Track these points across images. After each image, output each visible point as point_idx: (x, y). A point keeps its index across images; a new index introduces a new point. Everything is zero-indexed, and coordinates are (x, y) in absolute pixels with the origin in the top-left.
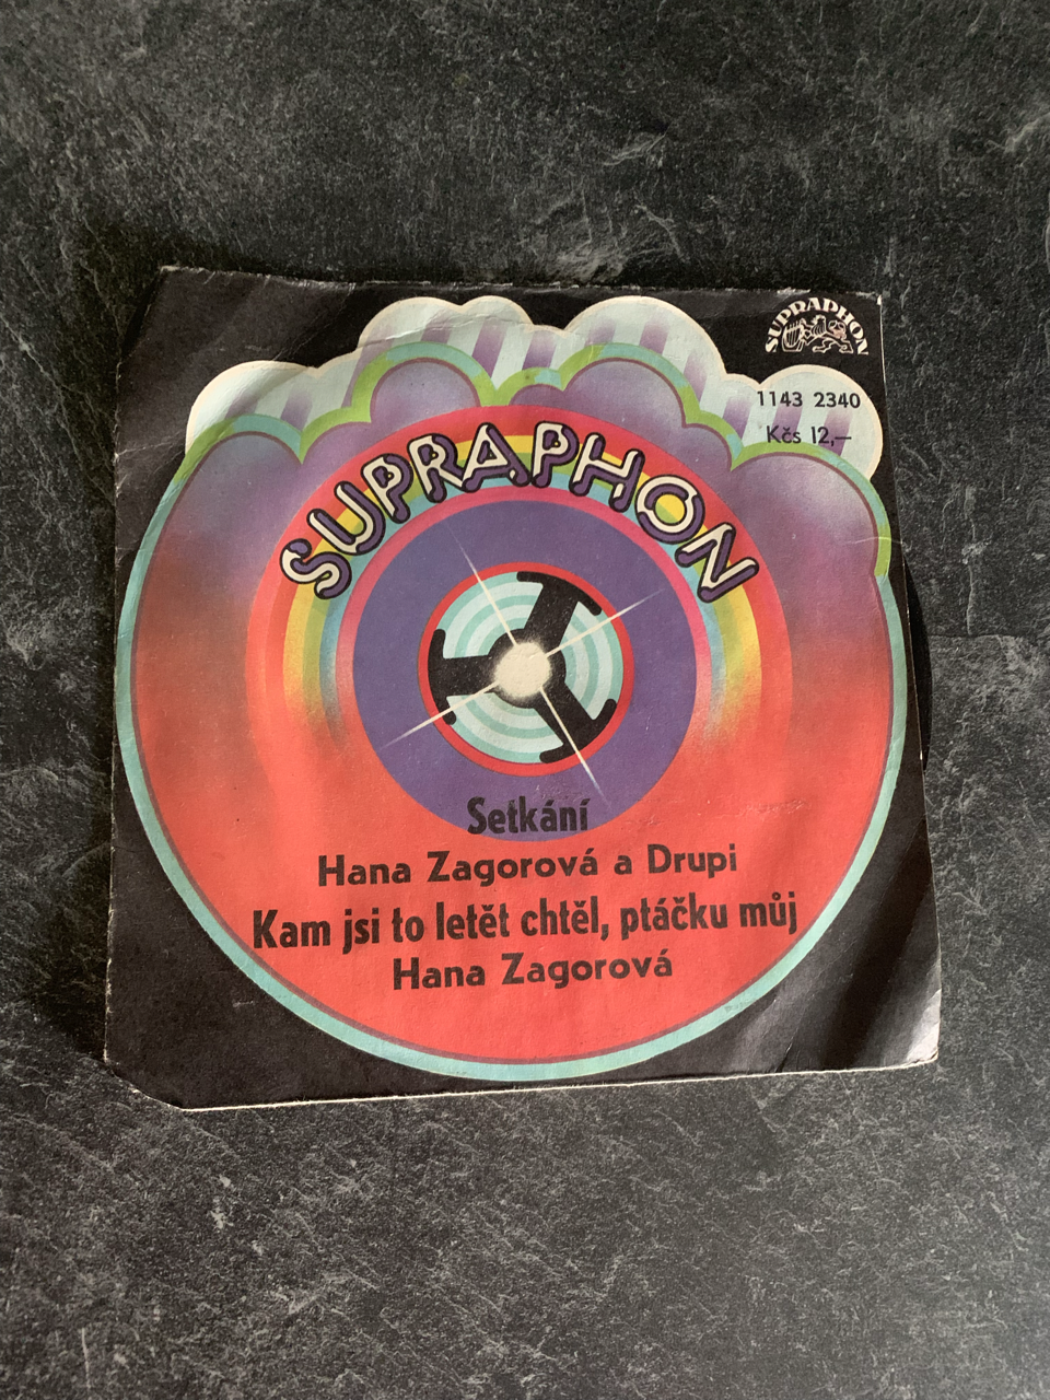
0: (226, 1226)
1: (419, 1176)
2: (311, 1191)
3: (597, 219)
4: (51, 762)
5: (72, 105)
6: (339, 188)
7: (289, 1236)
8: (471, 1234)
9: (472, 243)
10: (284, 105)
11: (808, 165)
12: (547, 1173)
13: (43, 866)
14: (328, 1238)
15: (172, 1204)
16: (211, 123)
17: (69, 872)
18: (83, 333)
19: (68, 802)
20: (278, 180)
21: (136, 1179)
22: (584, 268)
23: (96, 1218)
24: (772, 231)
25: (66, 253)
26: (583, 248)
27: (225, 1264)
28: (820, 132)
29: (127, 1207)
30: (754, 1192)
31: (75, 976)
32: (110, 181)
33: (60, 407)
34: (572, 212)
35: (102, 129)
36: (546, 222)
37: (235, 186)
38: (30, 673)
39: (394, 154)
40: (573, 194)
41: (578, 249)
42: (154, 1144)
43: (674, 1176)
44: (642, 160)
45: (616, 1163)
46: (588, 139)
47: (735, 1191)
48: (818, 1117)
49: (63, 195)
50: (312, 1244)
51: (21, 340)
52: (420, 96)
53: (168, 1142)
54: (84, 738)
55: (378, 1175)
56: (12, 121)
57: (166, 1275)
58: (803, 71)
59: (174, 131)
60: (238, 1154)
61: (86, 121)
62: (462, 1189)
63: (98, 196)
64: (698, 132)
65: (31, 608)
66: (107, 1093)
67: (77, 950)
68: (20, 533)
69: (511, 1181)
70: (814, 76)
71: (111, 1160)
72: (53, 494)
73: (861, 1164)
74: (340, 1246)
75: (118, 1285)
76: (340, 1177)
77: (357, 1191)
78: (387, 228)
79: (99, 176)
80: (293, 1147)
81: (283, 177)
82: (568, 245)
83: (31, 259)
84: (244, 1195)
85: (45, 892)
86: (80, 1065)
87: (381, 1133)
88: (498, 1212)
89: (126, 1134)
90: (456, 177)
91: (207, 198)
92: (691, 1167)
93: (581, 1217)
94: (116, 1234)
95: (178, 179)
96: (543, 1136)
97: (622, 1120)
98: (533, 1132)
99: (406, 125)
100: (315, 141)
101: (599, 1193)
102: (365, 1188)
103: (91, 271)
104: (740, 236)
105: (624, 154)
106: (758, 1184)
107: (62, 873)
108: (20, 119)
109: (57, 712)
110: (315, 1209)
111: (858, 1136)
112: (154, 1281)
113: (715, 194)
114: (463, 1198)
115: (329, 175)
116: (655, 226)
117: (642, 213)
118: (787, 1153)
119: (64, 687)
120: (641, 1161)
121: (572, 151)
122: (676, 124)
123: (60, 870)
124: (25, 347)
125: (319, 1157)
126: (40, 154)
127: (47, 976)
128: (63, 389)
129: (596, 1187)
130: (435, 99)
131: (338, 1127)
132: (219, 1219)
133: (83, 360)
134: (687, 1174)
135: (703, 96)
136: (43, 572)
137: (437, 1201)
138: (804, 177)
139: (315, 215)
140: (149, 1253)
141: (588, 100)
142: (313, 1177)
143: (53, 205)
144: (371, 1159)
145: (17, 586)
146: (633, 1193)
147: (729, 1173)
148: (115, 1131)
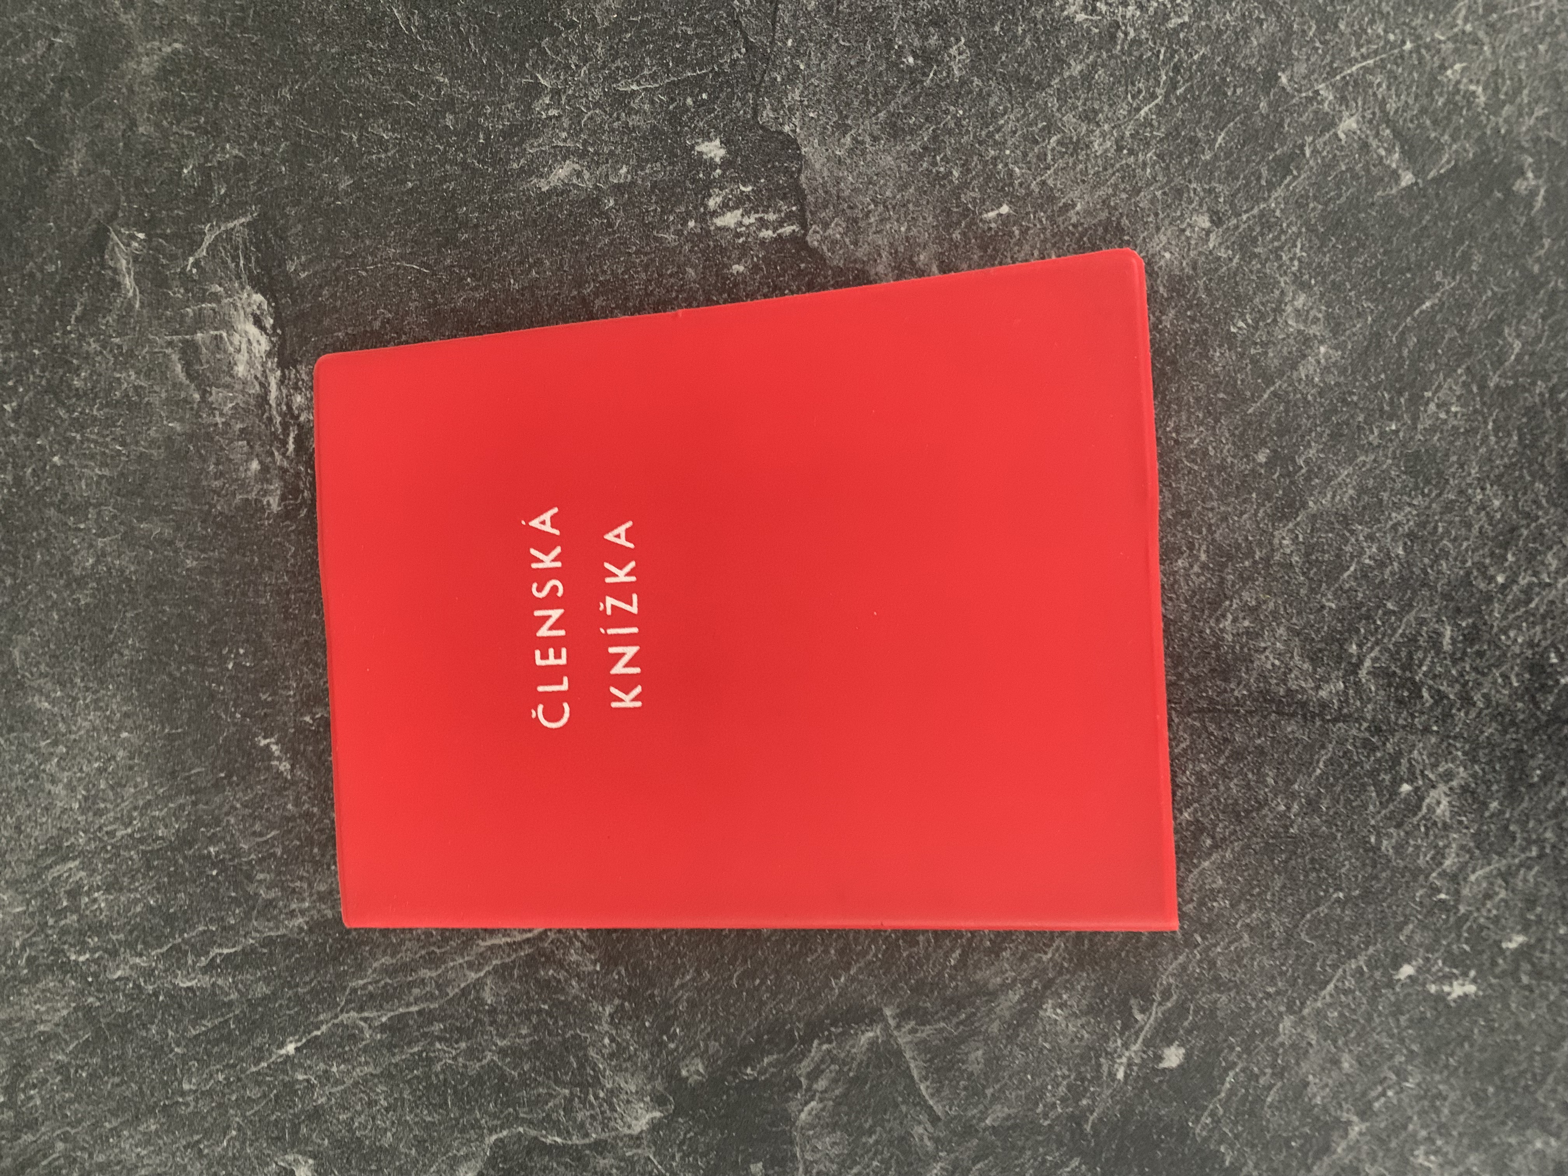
0: (1474, 981)
1: (1439, 696)
2: (1440, 855)
3: (199, 322)
4: (793, 1106)
5: (32, 945)
6: (142, 640)
7: (1503, 894)
8: (1544, 632)
9: (216, 484)
10: (48, 697)
11: (157, 43)
12: (1466, 509)
13: (926, 1140)
14: (1514, 839)
15: (1429, 1052)
16: (60, 786)
17: (938, 1109)
18: (280, 976)
19: (845, 1095)
20: (126, 715)
21: (1384, 1094)
22: (255, 344)
23: (1432, 1158)
24: (231, 95)
25: (190, 980)
26: (231, 343)
27: (1532, 991)
28: (121, 26)
29: (1422, 1113)
30: (1545, 199)
31: (1079, 1124)
32: (115, 915)
33: (362, 1019)
34: (189, 352)
35: (60, 914)
36: (198, 388)
37: (131, 768)
38: (677, 1113)
39: (109, 569)
40: (169, 351)
41: (231, 349)
42: (1336, 1062)
43: (1500, 319)
44: (136, 259)
45: (1465, 405)
46: (107, 324)
47: (1540, 228)
48: (1441, 94)
49: (128, 972)
50: (1521, 865)
51: (283, 1052)
52: (46, 530)
53: (1334, 1042)
54: (766, 1060)
55: (1430, 755)
56: (45, 1017)
57: (1534, 1075)
58: (52, 44)
59: (67, 830)
60: (1366, 949)
61: (50, 932)
62: (1471, 637)
63: (131, 932)
64: (109, 184)
65: (596, 1097)
66: (1252, 1113)
67: (1046, 1116)
68: (506, 1094)
69: (1469, 564)
70: (57, 32)
71: (1349, 1123)
72: (463, 1045)
73: (1526, 30)
74: (1531, 824)
75: (1539, 1145)
76: (1424, 810)
77: (1451, 789)
78: (190, 588)
79: (109, 927)
80: (1369, 869)
81: (125, 709)
82: (226, 362)
83: (194, 1024)
84: (1430, 949)
85: (959, 1145)
86: (1206, 1140)
87: (1366, 743)
88: (1515, 588)
89: (1315, 1095)
90: (139, 495)
91: (141, 803)
92: (1490, 293)
93: (1542, 466)
94: (1460, 1135)
95: (119, 834)
96: (1408, 509)
97: (1400, 393)
98: (1399, 523)
99: (77, 552)
100: (90, 665)
101: (1509, 435)
102: (1448, 776)
103: (212, 954)
104: (232, 137)
105: (128, 282)
106: (1533, 193)
107: (939, 1119)
108: (43, 1009)
109: (729, 1088)
110: (1469, 851)
111: (1481, 34)
112: (1540, 1096)
113: (181, 168)
114: (1486, 636)
115: (126, 652)
116: (213, 247)
117: (196, 264)
118: (1492, 144)
119: (698, 1072)
120: (1468, 368)
121: (120, 347)
122: (98, 212)
123: (934, 1119)
124: (290, 1048)
125: (1389, 836)
126: (82, 992)
127: (1075, 1163)
128: (342, 1011)
129: (1499, 440)
130: (52, 512)
131: (1348, 801)
132: (1458, 989)
133: (311, 981)
134: (1502, 300)
135: (70, 176)
136: (555, 1074)
137: (1484, 674)
138: (169, 50)
139: (170, 675)
140: (1496, 1094)
141: (65, 322)
142: (1417, 847)
143: (137, 986)
144: (1404, 761)
145: (568, 1109)
146: (1516, 384)
147: (1510, 236)
148: (1308, 1110)
